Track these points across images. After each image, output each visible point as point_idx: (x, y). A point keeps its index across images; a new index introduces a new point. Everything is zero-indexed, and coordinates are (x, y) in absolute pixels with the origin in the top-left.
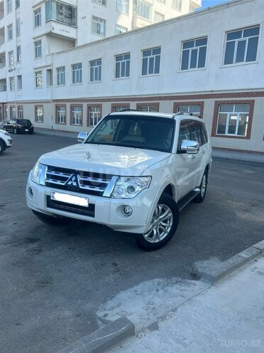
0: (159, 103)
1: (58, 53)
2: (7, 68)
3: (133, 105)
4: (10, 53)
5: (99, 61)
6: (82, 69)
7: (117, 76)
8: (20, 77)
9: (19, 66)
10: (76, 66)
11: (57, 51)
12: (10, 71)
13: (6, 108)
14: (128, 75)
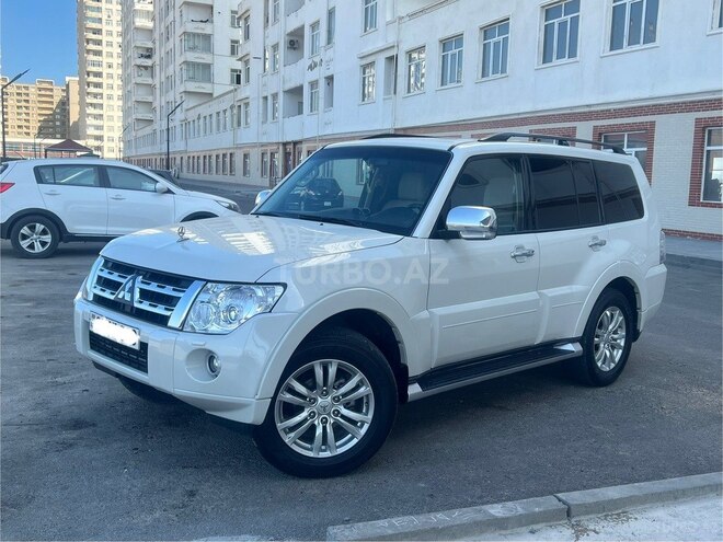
0: (653, 124)
1: (412, 16)
2: (306, 61)
3: (585, 130)
4: (314, 26)
5: (503, 25)
6: (464, 48)
7: (546, 58)
8: (330, 79)
9: (330, 53)
10: (451, 43)
11: (410, 11)
12: (311, 68)
13: (300, 153)
14: (573, 54)
